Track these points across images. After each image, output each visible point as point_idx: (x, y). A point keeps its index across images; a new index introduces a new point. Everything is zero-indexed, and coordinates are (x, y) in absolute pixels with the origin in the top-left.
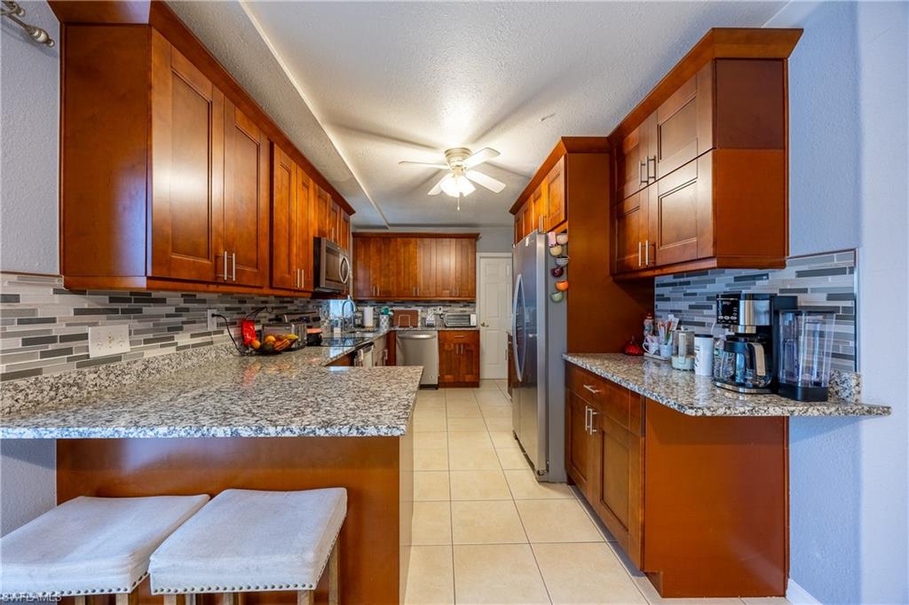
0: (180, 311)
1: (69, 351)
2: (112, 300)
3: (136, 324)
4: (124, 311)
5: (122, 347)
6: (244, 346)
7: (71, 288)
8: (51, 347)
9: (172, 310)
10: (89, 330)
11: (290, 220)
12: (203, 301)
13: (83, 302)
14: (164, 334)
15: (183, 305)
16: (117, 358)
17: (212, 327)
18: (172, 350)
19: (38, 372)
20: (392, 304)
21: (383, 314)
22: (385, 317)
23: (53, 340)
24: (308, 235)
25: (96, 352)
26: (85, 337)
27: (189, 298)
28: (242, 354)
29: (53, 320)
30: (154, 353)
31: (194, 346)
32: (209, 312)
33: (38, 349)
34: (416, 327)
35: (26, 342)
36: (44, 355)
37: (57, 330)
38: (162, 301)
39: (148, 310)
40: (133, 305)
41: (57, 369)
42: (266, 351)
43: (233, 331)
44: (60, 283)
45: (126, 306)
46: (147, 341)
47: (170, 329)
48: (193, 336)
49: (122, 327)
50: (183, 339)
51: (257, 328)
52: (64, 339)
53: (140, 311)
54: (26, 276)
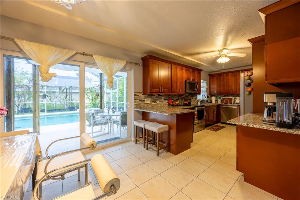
0: (157, 97)
1: (143, 102)
2: (148, 95)
3: (151, 99)
4: (149, 97)
5: (149, 102)
6: (169, 104)
7: (144, 94)
8: (142, 101)
9: (156, 97)
10: (145, 99)
11: (177, 78)
12: (161, 95)
13: (145, 96)
14: (155, 101)
15: (158, 96)
16: (149, 104)
17: (163, 100)
18: (156, 103)
19: (140, 104)
20: (223, 96)
21: (219, 99)
22: (219, 100)
23: (142, 100)
24: (183, 80)
25: (146, 102)
26: (145, 100)
27: (159, 95)
28: (169, 106)
29: (142, 98)
30: (153, 103)
31: (160, 103)
32: (162, 97)
33: (141, 101)
34: (232, 104)
35: (140, 100)
36: (141, 102)
37: (142, 99)
38: (154, 95)
39: (153, 97)
40: (151, 96)
41: (142, 104)
42: (173, 105)
43: (167, 101)
44: (142, 93)
45: (149, 96)
46: (152, 102)
47: (156, 100)
48: (159, 101)
49: (149, 99)
50: (158, 102)
51: (172, 101)
52: (143, 100)
53: (151, 97)
54: (140, 93)
